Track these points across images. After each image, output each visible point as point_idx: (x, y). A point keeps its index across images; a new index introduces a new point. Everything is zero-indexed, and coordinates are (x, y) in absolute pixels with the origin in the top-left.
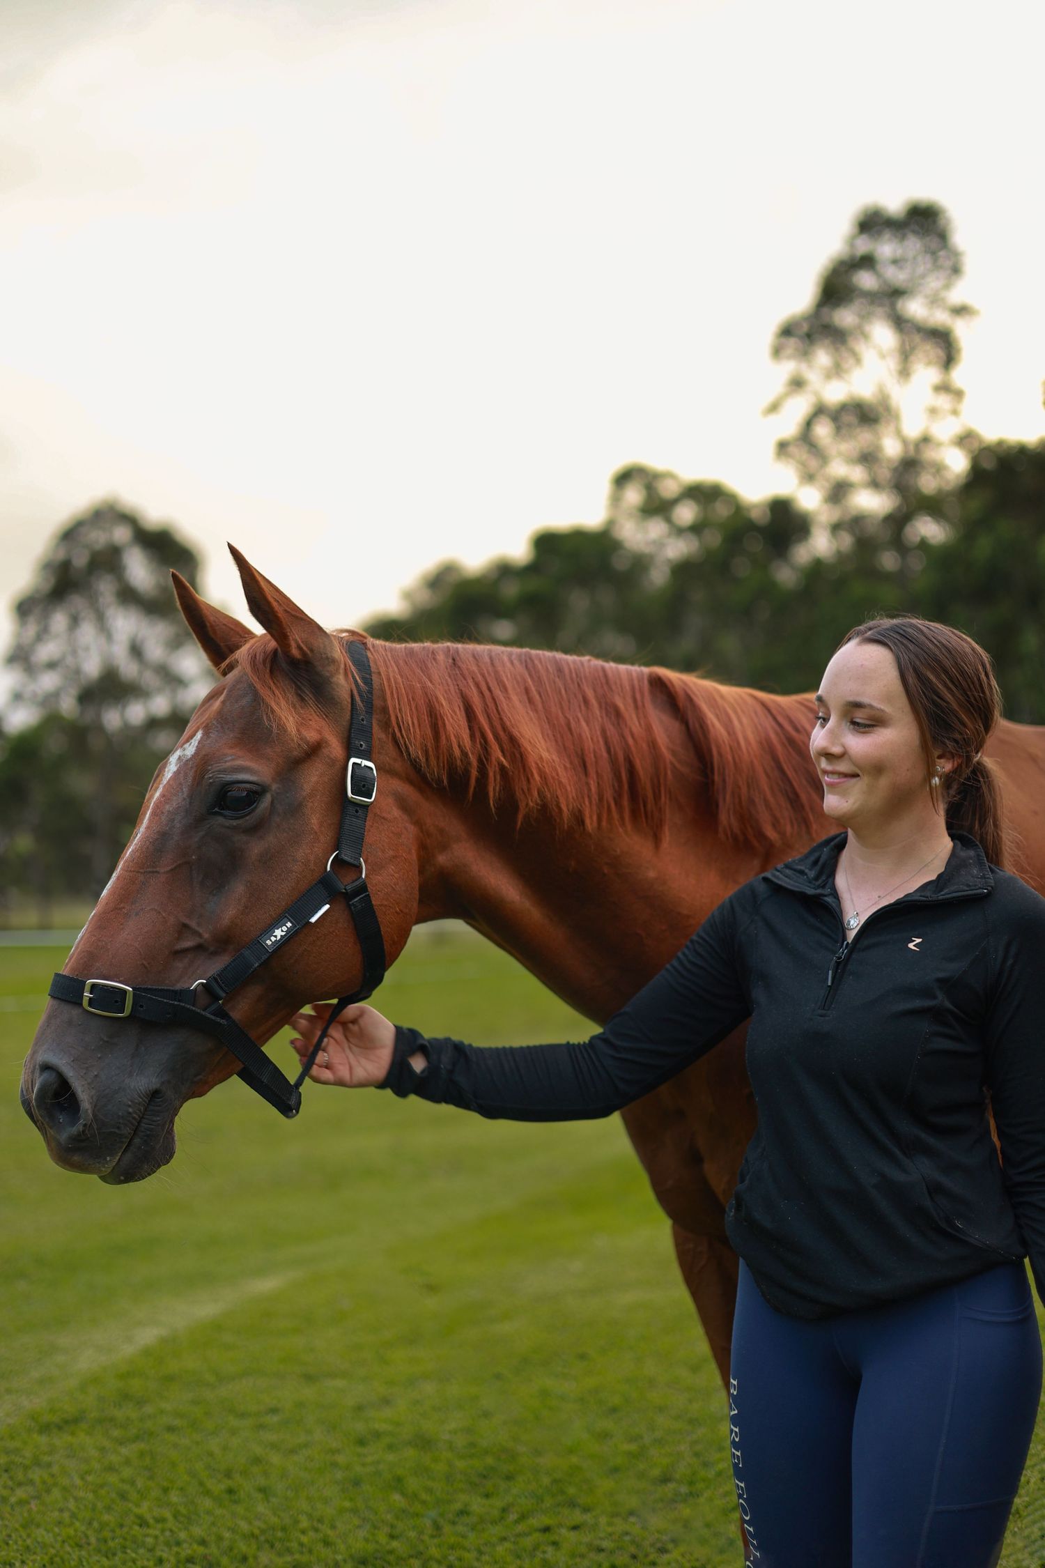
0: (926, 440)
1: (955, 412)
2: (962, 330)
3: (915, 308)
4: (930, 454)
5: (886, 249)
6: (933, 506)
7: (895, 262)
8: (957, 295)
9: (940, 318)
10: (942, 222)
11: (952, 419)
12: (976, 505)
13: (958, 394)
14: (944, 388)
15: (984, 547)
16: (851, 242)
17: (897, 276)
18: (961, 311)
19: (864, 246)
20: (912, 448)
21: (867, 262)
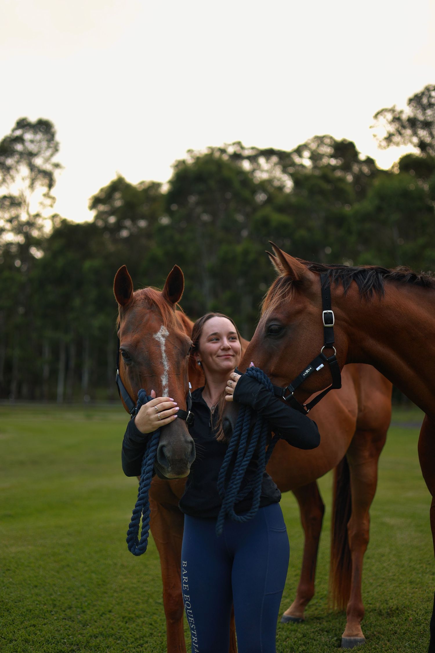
0: (38, 215)
1: (51, 206)
2: (57, 174)
3: (38, 161)
4: (39, 221)
5: (28, 136)
6: (38, 243)
7: (32, 141)
8: (55, 159)
9: (48, 167)
10: (53, 130)
11: (50, 208)
12: (57, 245)
13: (53, 199)
14: (47, 195)
15: (60, 262)
16: (14, 130)
17: (32, 147)
18: (57, 166)
19: (18, 133)
20: (32, 217)
21: (20, 139)
